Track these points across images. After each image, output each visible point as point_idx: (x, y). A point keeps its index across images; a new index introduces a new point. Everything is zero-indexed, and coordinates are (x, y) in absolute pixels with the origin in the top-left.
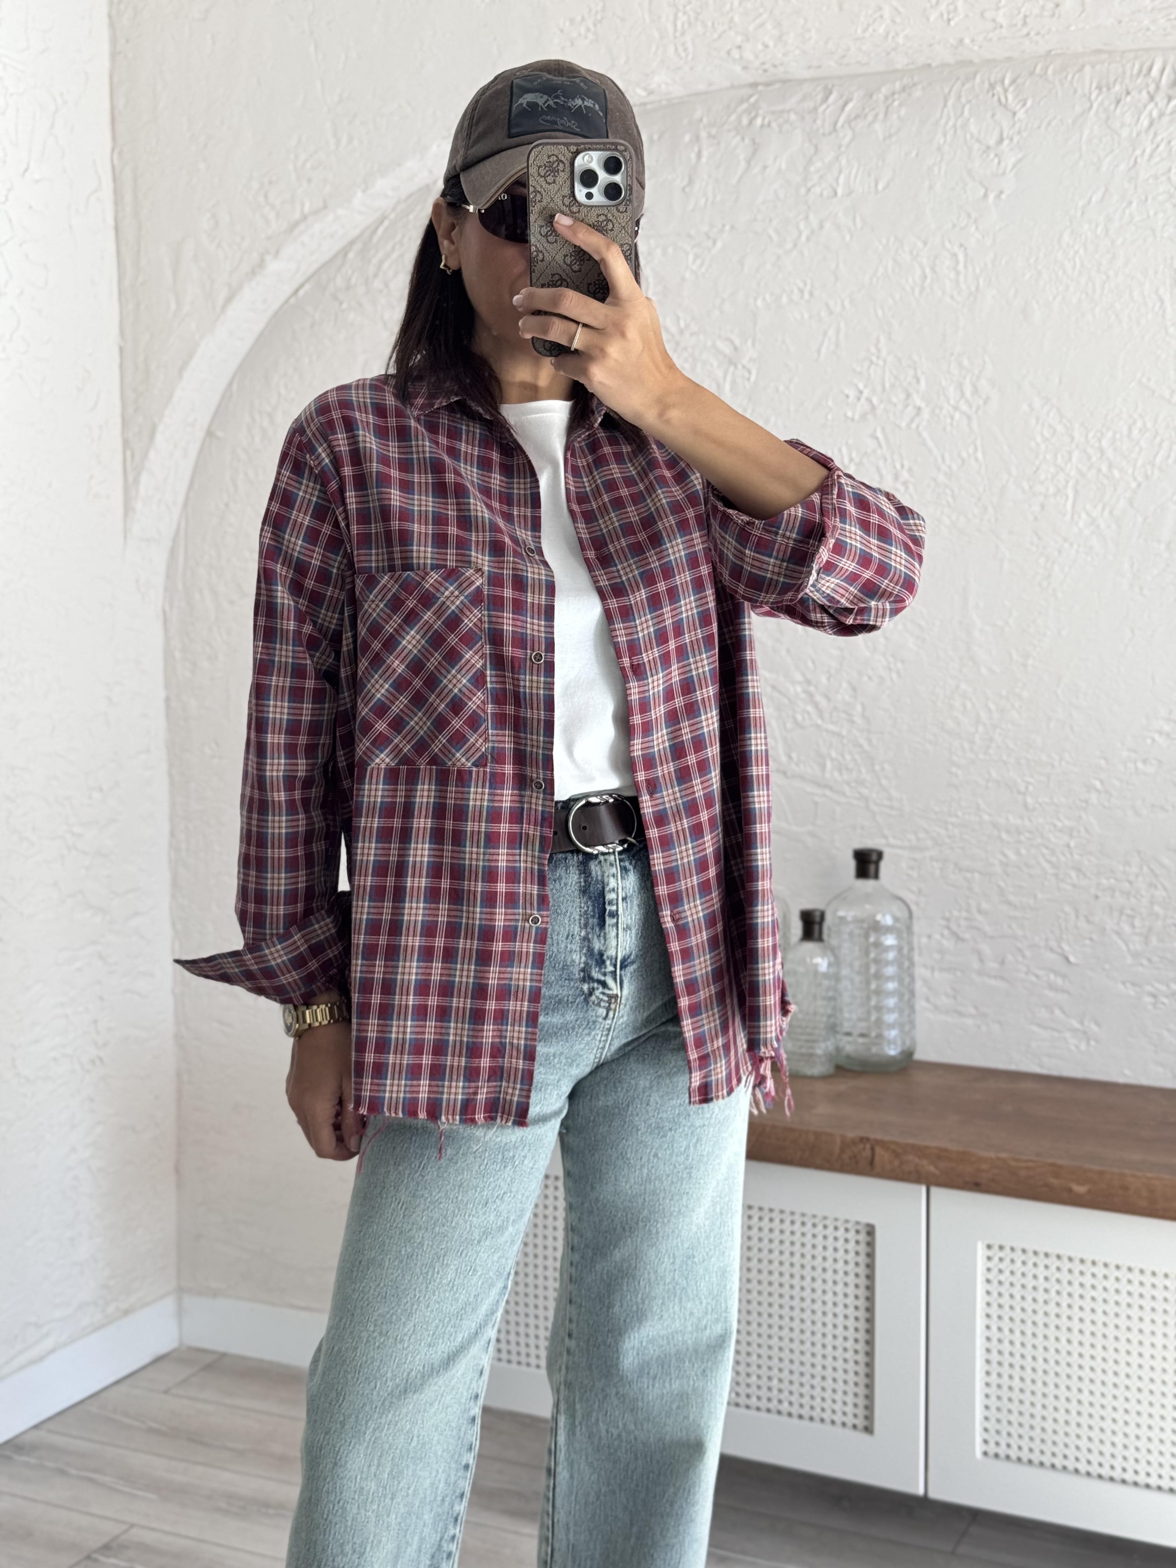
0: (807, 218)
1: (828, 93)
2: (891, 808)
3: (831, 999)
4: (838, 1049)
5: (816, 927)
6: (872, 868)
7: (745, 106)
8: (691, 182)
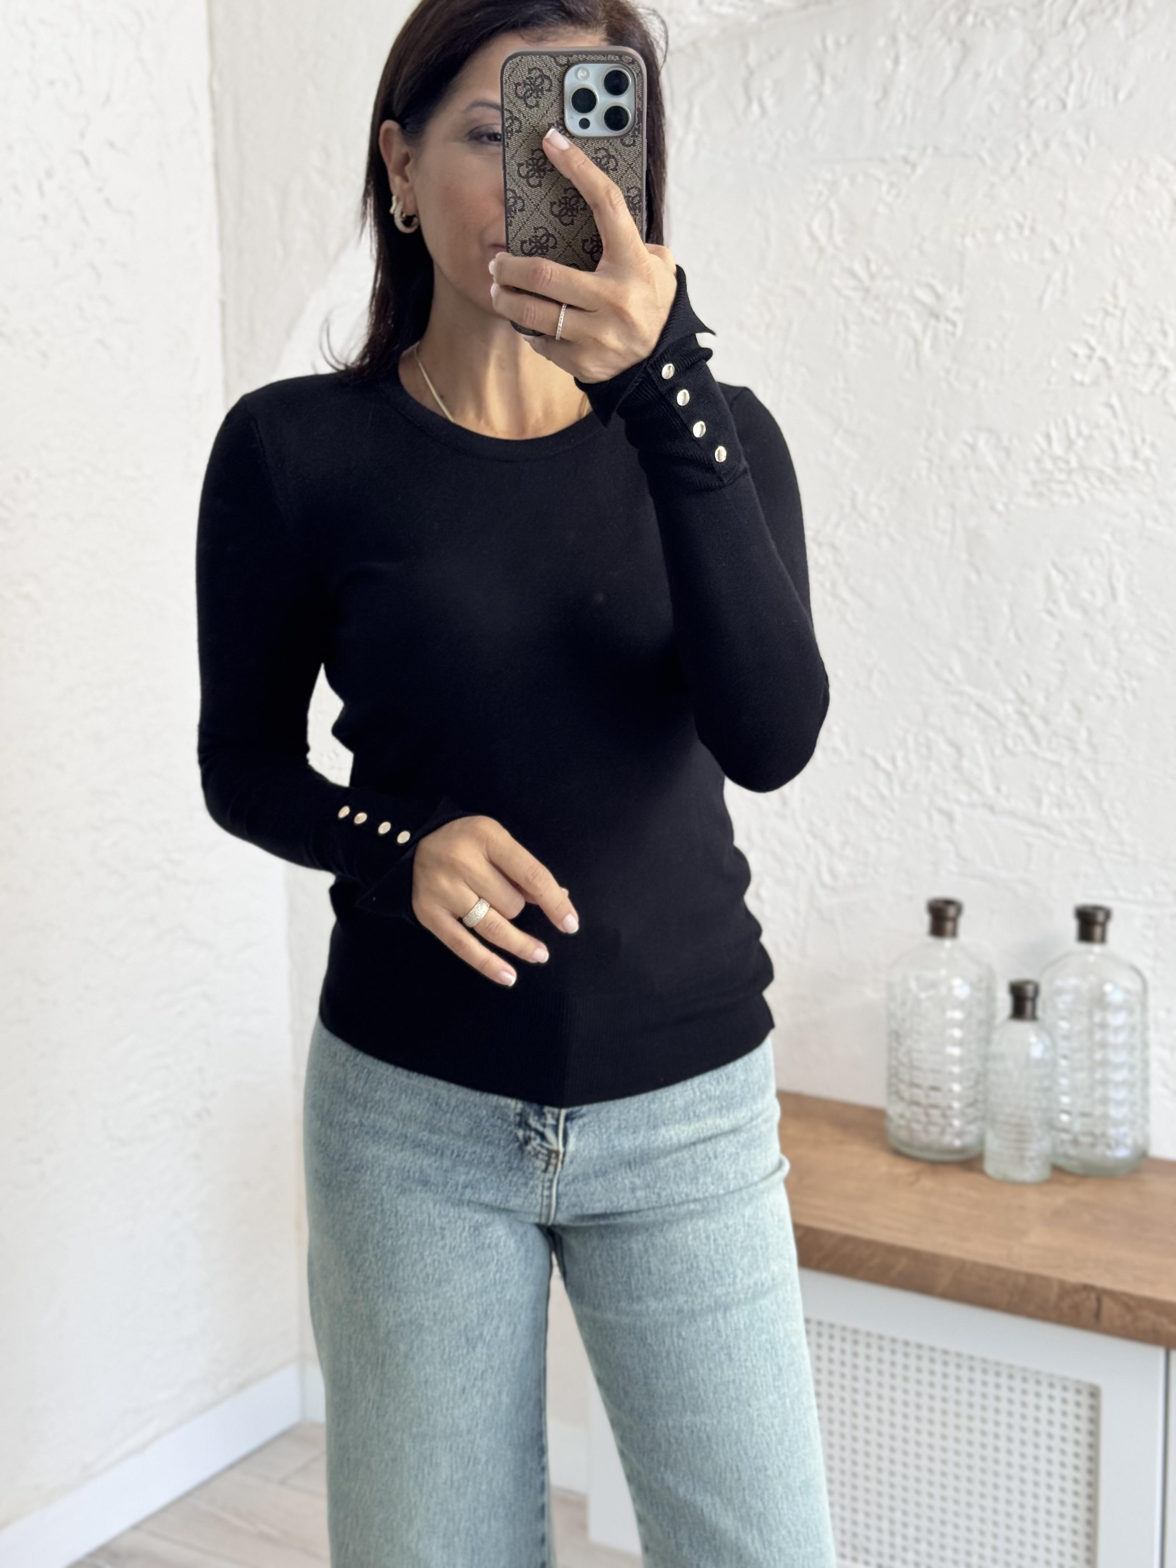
0: (1028, 136)
2: (1123, 854)
3: (1048, 1089)
4: (1054, 1149)
5: (1029, 1005)
6: (1098, 929)
8: (886, 93)
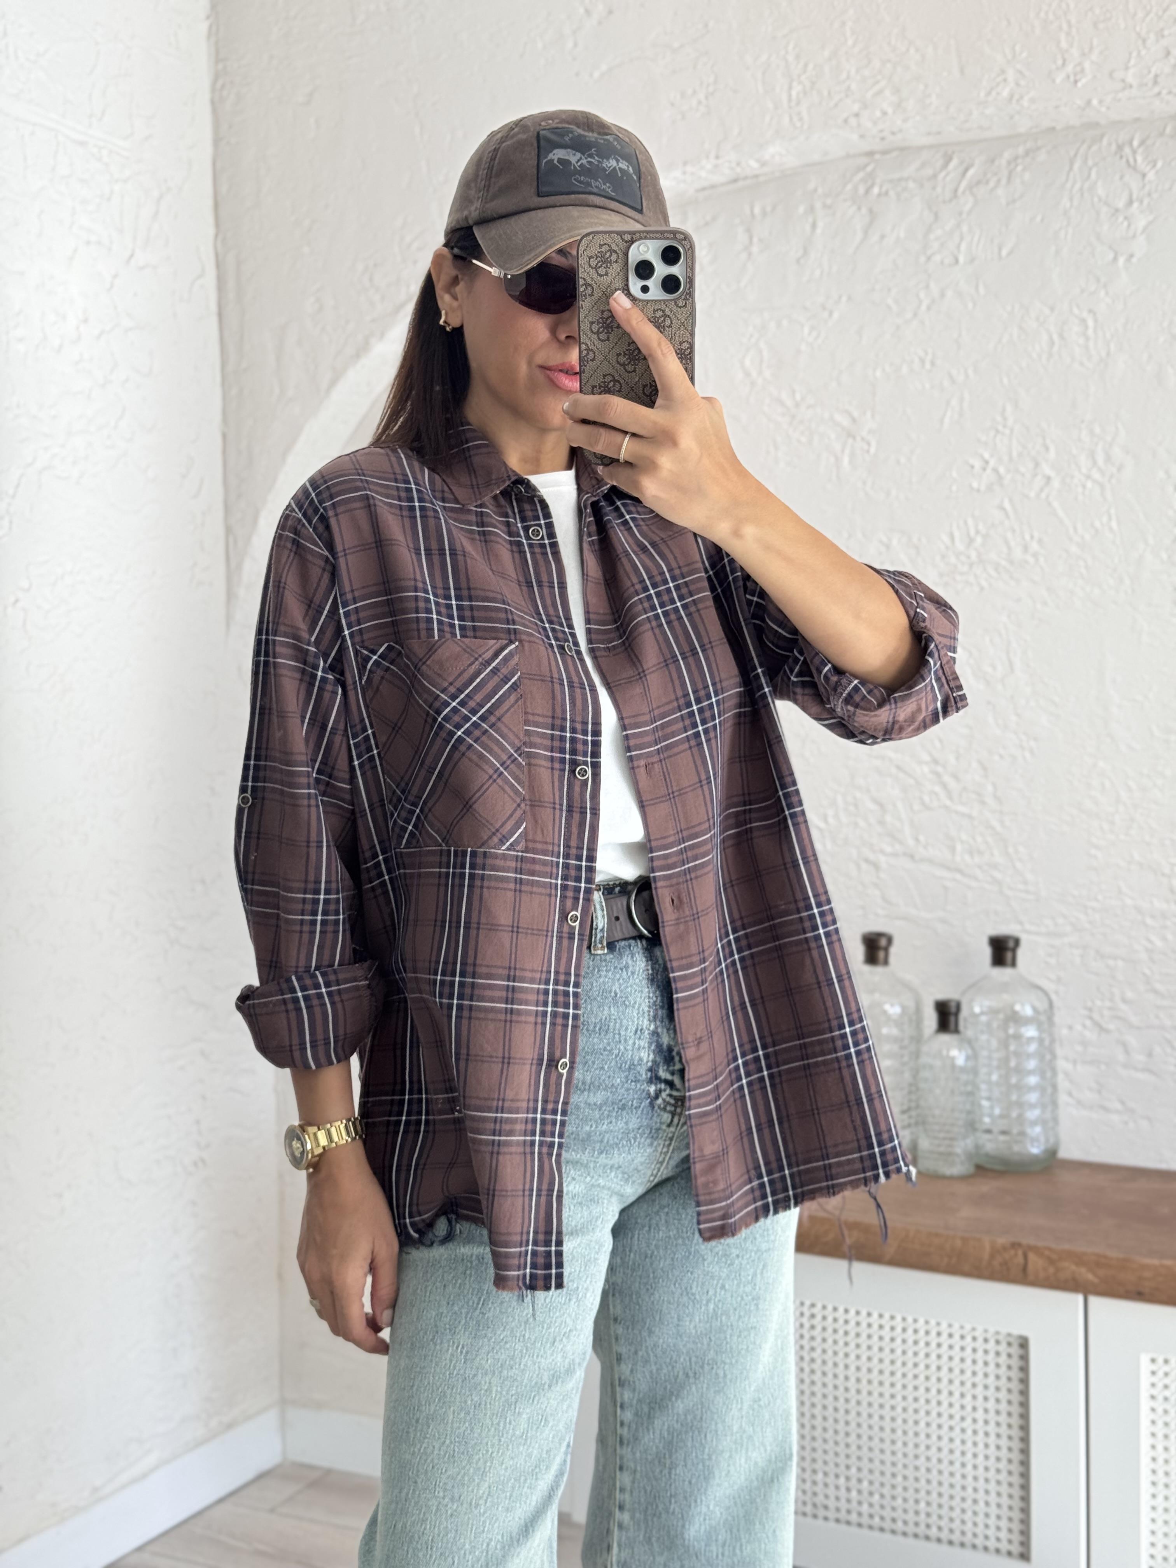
0: (927, 287)
1: (948, 160)
2: (1027, 892)
3: (970, 1094)
4: (977, 1147)
5: (952, 1019)
6: (1009, 955)
7: (861, 175)
8: (806, 252)
